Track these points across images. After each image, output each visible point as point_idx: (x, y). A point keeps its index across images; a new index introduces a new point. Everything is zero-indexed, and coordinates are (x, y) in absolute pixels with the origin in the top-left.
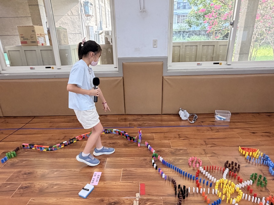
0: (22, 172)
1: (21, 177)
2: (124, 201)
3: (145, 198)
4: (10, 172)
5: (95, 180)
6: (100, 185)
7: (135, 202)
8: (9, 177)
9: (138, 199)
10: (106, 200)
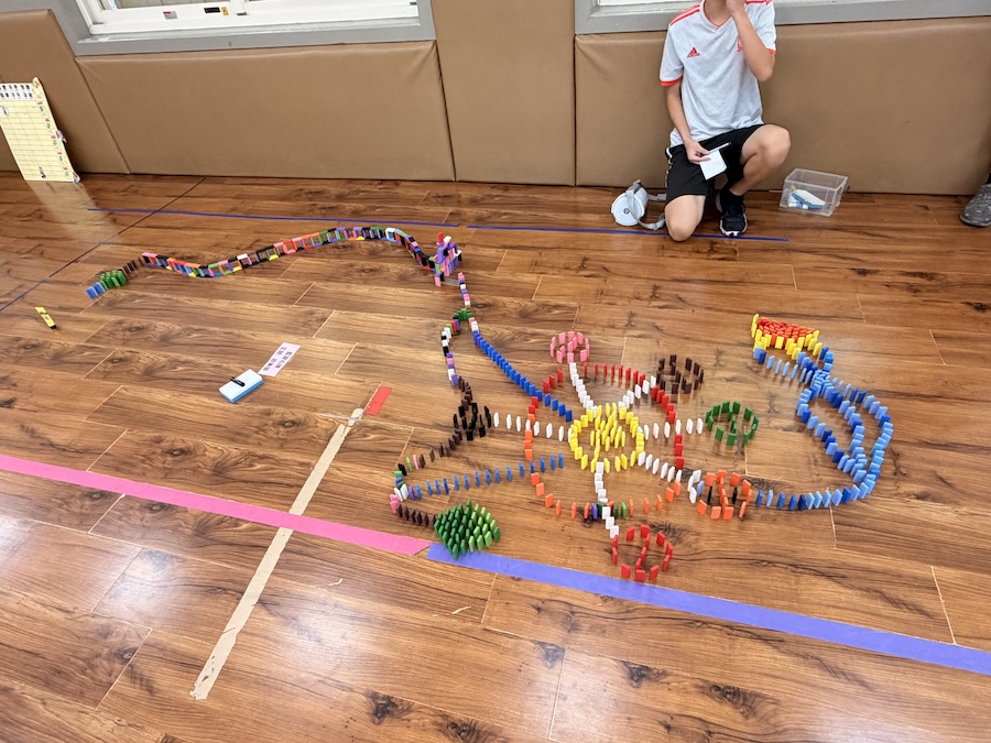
0: (125, 325)
1: (120, 335)
2: (317, 422)
3: (372, 422)
4: (101, 322)
5: (276, 364)
6: (282, 377)
7: (342, 427)
8: (94, 332)
9: (351, 423)
10: (277, 414)
